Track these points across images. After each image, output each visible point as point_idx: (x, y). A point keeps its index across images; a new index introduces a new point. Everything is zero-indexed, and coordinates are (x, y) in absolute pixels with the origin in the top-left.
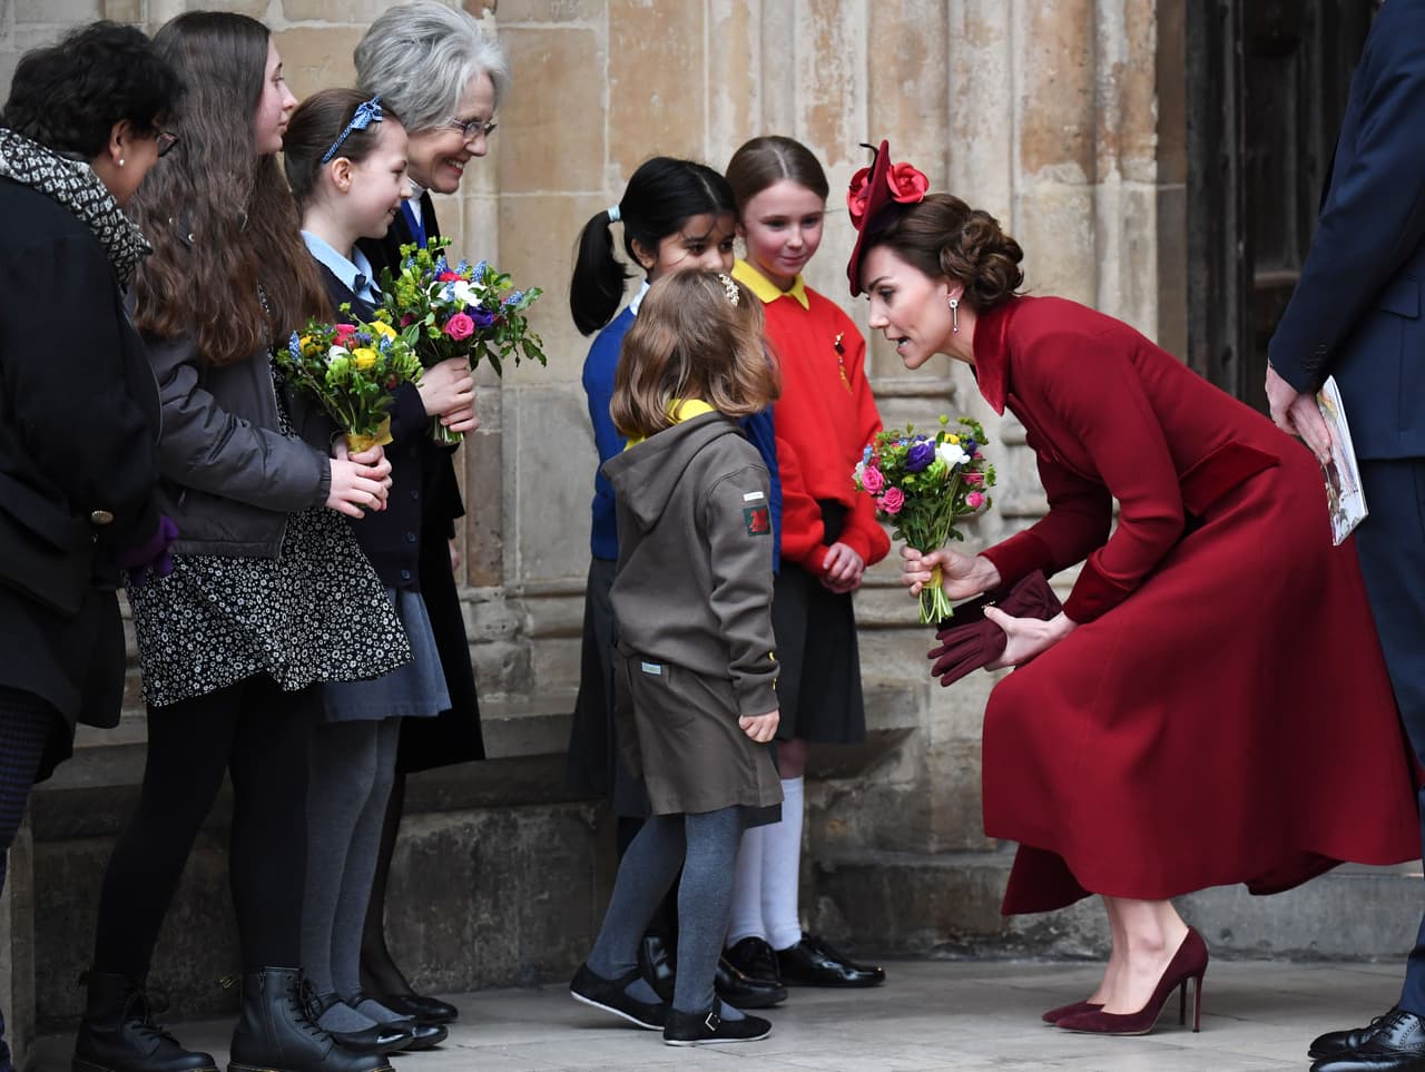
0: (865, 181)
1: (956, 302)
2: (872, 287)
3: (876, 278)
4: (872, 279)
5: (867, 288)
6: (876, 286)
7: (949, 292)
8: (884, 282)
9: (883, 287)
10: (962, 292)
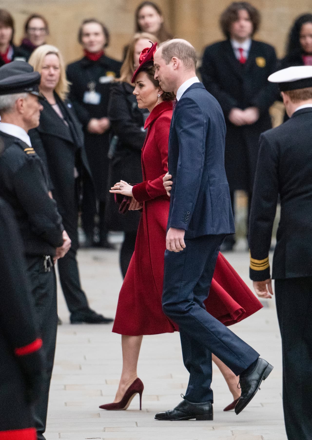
0: (147, 51)
1: (160, 95)
2: (138, 82)
3: (140, 81)
4: (138, 80)
5: (136, 82)
6: (139, 83)
7: (158, 92)
8: (141, 83)
9: (140, 84)
10: (162, 93)
